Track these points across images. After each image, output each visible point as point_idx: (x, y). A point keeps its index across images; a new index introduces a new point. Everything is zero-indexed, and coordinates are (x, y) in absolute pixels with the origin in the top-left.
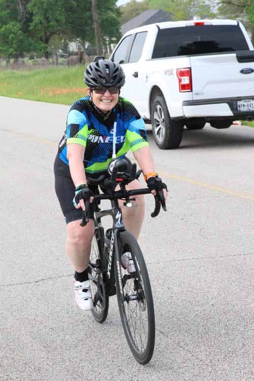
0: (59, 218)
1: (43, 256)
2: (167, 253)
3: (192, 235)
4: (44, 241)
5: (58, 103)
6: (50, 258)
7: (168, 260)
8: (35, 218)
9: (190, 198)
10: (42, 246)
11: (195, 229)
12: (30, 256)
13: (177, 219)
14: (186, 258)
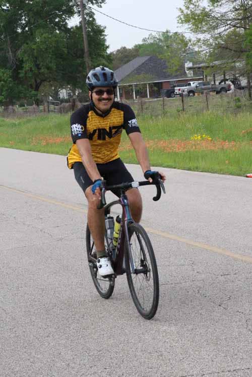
0: (66, 302)
1: (49, 361)
2: (211, 358)
3: (237, 330)
4: (47, 337)
5: (52, 153)
6: (58, 365)
7: (214, 370)
8: (36, 301)
9: (221, 273)
10: (47, 344)
11: (239, 321)
12: (32, 360)
13: (212, 303)
14: (238, 368)
